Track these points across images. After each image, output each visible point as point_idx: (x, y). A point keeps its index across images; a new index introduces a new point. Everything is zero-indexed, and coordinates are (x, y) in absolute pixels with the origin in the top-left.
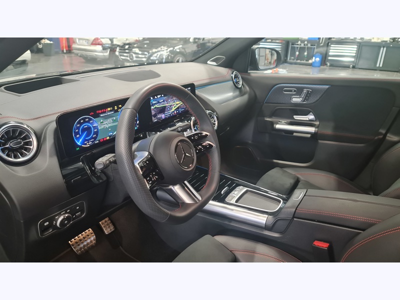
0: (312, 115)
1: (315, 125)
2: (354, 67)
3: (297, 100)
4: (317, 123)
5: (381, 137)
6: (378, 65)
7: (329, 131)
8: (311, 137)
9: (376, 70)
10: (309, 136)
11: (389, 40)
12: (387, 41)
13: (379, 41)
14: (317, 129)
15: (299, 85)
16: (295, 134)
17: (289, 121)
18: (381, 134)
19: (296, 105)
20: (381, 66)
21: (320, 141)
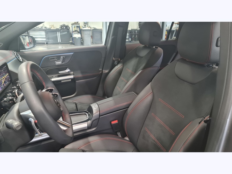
0: (68, 69)
1: (72, 74)
2: (47, 43)
3: (59, 63)
4: (72, 73)
5: (101, 72)
6: (59, 41)
7: (80, 75)
8: (71, 81)
9: (59, 44)
10: (70, 80)
11: (59, 28)
12: (58, 29)
13: (55, 29)
14: (74, 76)
15: (58, 55)
16: (62, 81)
17: (57, 75)
18: (100, 71)
19: (59, 65)
20: (60, 41)
21: (77, 81)
